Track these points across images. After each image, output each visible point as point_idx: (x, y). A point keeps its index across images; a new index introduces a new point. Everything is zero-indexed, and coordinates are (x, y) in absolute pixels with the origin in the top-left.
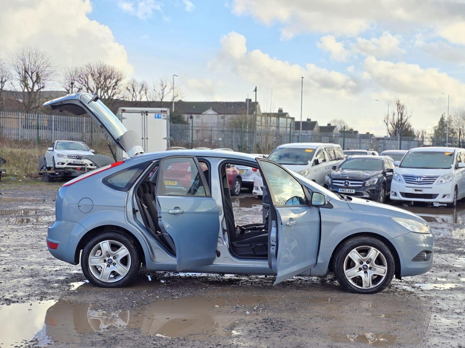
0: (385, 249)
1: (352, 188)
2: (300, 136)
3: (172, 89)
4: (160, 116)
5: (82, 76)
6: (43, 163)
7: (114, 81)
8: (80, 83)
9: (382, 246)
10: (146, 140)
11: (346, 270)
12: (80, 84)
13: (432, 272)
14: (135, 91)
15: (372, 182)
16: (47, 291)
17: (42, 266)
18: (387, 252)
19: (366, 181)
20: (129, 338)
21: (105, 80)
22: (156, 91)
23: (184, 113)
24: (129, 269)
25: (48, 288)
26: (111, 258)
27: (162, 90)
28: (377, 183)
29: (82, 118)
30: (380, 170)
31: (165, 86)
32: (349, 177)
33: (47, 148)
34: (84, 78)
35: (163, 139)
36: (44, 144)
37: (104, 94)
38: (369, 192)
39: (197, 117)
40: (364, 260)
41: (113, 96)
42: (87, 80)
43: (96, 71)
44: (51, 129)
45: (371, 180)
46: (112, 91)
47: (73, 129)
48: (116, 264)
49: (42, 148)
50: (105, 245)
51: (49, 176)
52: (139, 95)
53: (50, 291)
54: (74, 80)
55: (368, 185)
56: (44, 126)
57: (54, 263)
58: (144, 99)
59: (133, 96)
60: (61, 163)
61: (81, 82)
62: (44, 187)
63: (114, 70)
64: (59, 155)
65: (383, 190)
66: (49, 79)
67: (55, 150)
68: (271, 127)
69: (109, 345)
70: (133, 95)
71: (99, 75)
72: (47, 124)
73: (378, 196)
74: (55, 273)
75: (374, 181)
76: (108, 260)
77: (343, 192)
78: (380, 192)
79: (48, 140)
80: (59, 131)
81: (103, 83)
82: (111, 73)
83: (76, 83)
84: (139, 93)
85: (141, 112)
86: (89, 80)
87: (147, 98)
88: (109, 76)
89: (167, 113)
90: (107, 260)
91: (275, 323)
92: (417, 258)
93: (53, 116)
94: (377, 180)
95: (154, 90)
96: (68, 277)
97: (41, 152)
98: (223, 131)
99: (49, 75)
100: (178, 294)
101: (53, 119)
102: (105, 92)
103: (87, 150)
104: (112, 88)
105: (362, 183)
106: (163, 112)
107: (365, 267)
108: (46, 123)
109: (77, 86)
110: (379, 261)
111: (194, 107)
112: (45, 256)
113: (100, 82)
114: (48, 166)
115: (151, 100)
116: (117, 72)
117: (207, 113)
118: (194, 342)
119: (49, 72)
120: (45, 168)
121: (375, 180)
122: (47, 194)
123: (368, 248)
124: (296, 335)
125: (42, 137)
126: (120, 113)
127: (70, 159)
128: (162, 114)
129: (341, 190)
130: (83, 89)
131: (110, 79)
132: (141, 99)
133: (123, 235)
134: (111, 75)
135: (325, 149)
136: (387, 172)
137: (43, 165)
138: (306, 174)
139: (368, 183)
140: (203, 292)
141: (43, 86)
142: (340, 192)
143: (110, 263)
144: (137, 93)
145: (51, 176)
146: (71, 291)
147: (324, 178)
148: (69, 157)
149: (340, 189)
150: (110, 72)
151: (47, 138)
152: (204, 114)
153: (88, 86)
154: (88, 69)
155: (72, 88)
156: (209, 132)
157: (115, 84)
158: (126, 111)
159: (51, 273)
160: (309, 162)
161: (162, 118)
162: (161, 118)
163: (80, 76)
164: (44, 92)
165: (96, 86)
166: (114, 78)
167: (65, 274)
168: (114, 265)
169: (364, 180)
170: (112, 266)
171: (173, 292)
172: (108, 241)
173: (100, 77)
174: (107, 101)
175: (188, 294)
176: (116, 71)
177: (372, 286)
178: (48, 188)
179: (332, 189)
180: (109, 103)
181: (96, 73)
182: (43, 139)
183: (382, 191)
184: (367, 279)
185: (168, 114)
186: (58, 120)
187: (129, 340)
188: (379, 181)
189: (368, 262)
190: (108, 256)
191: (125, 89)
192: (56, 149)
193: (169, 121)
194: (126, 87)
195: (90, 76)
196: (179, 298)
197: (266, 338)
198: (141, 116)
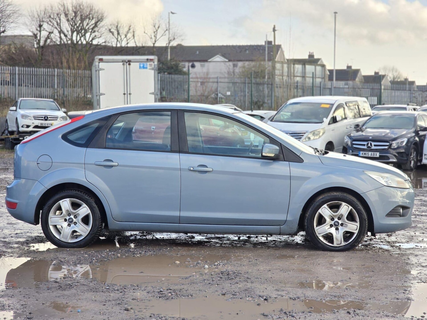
0: (357, 204)
1: (376, 150)
2: (333, 89)
3: (167, 30)
4: (145, 66)
5: (52, 17)
6: (5, 127)
7: (93, 22)
8: (50, 25)
9: (354, 201)
10: (128, 95)
11: (317, 226)
12: (51, 27)
13: (423, 233)
14: (121, 34)
15: (401, 143)
16: (6, 250)
17: (2, 230)
18: (359, 207)
19: (393, 142)
20: (84, 285)
21: (82, 20)
22: (147, 34)
23: (183, 61)
24: (90, 228)
25: (7, 248)
26: (72, 217)
27: (154, 32)
28: (406, 144)
29: (53, 70)
30: (412, 129)
31: (159, 27)
32: (373, 137)
33: (9, 108)
34: (55, 19)
35: (150, 94)
36: (6, 103)
37: (80, 39)
38: (397, 155)
39: (202, 66)
40: (335, 216)
41: (92, 41)
42: (59, 21)
43: (70, 8)
44: (14, 84)
45: (399, 141)
46: (91, 34)
47: (41, 84)
48: (76, 223)
49: (3, 108)
50: (66, 204)
51: (11, 141)
52: (125, 39)
53: (9, 250)
54: (43, 21)
55: (396, 147)
56: (6, 81)
57: (14, 228)
58: (131, 44)
59: (117, 41)
60: (26, 126)
61: (52, 24)
62: (6, 155)
63: (93, 8)
64: (23, 116)
65: (415, 153)
66: (11, 20)
67: (18, 110)
68: (295, 78)
69: (64, 289)
70: (117, 39)
71: (74, 15)
72: (9, 78)
73: (407, 160)
74: (16, 236)
75: (402, 142)
76: (69, 219)
77: (365, 156)
78: (411, 155)
79: (11, 98)
80: (25, 87)
81: (80, 24)
82: (90, 12)
83: (45, 26)
84: (125, 36)
85: (123, 61)
86: (61, 21)
87: (135, 42)
88: (87, 16)
89: (154, 62)
90: (67, 219)
91: (231, 274)
92: (393, 213)
93: (17, 68)
94: (405, 140)
95: (145, 32)
96: (28, 239)
97: (2, 113)
98: (234, 83)
99: (11, 15)
100: (140, 253)
101: (17, 72)
102: (82, 36)
103: (58, 109)
104: (90, 31)
105: (388, 144)
106: (149, 61)
107: (336, 224)
108: (8, 76)
109: (47, 29)
110: (351, 217)
111: (198, 53)
112: (4, 222)
113: (76, 24)
114: (10, 129)
115: (141, 45)
116: (96, 10)
117: (215, 60)
118: (146, 288)
119: (11, 12)
120: (6, 132)
121: (404, 141)
122: (9, 163)
123: (339, 204)
124: (248, 282)
125: (3, 95)
126: (97, 64)
127: (37, 120)
128: (148, 63)
129: (362, 154)
130: (54, 32)
131: (87, 20)
132: (127, 44)
133: (84, 193)
134: (89, 14)
135: (346, 104)
136: (420, 131)
137: (4, 129)
138: (321, 134)
139: (395, 144)
140: (167, 251)
141: (3, 30)
142: (361, 155)
143: (70, 222)
144: (123, 36)
145: (15, 142)
146: (31, 250)
147: (344, 139)
148: (36, 118)
149: (361, 152)
150: (88, 10)
151: (10, 96)
152: (210, 62)
153: (60, 28)
154: (60, 6)
155: (40, 31)
156: (215, 85)
157: (94, 25)
158: (104, 61)
159: (11, 236)
160: (325, 119)
161: (149, 67)
162: (146, 68)
163: (50, 17)
164: (6, 37)
165: (71, 29)
166: (93, 18)
167: (26, 237)
168: (75, 225)
169: (390, 140)
170: (72, 225)
171: (136, 251)
172: (68, 199)
173: (76, 16)
174: (84, 47)
175: (150, 253)
176: (96, 8)
177: (343, 244)
178: (10, 156)
179: (352, 152)
180: (88, 50)
181: (71, 12)
182: (5, 97)
183: (412, 154)
184: (338, 236)
185: (156, 63)
186: (22, 73)
187: (83, 286)
188: (408, 141)
189: (339, 219)
190: (69, 215)
191: (107, 31)
192: (20, 108)
193: (156, 72)
194: (108, 29)
195: (63, 17)
196: (141, 256)
197: (218, 284)
198: (122, 66)
